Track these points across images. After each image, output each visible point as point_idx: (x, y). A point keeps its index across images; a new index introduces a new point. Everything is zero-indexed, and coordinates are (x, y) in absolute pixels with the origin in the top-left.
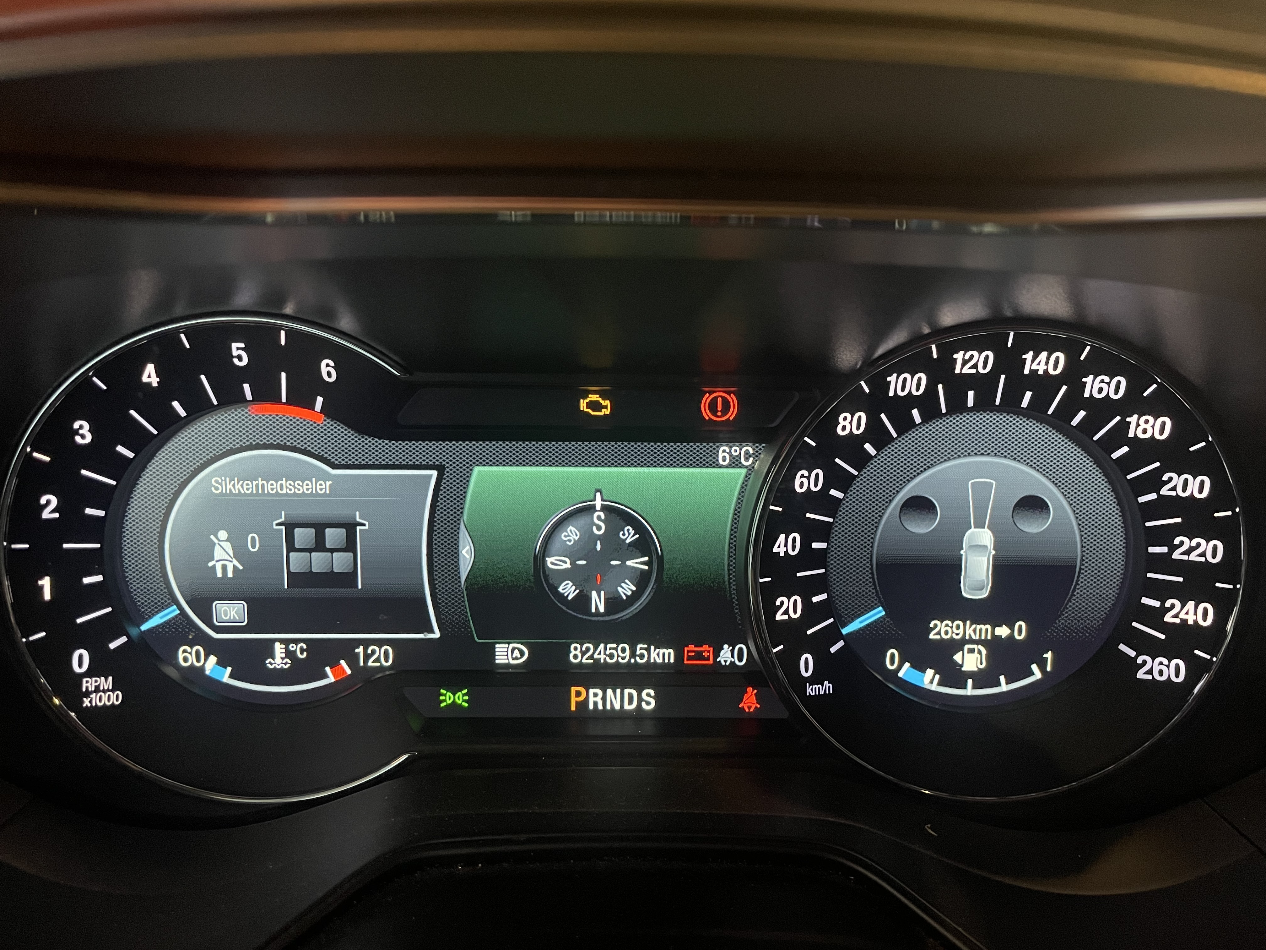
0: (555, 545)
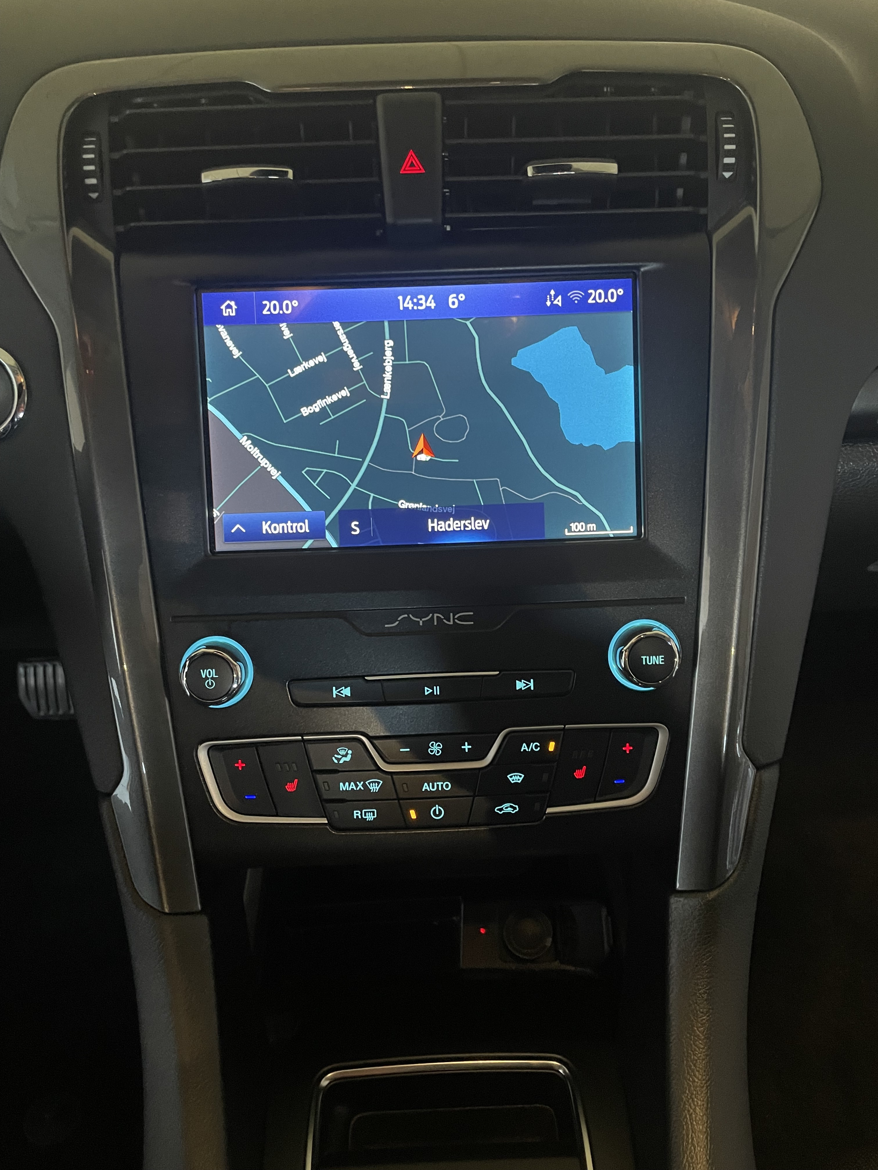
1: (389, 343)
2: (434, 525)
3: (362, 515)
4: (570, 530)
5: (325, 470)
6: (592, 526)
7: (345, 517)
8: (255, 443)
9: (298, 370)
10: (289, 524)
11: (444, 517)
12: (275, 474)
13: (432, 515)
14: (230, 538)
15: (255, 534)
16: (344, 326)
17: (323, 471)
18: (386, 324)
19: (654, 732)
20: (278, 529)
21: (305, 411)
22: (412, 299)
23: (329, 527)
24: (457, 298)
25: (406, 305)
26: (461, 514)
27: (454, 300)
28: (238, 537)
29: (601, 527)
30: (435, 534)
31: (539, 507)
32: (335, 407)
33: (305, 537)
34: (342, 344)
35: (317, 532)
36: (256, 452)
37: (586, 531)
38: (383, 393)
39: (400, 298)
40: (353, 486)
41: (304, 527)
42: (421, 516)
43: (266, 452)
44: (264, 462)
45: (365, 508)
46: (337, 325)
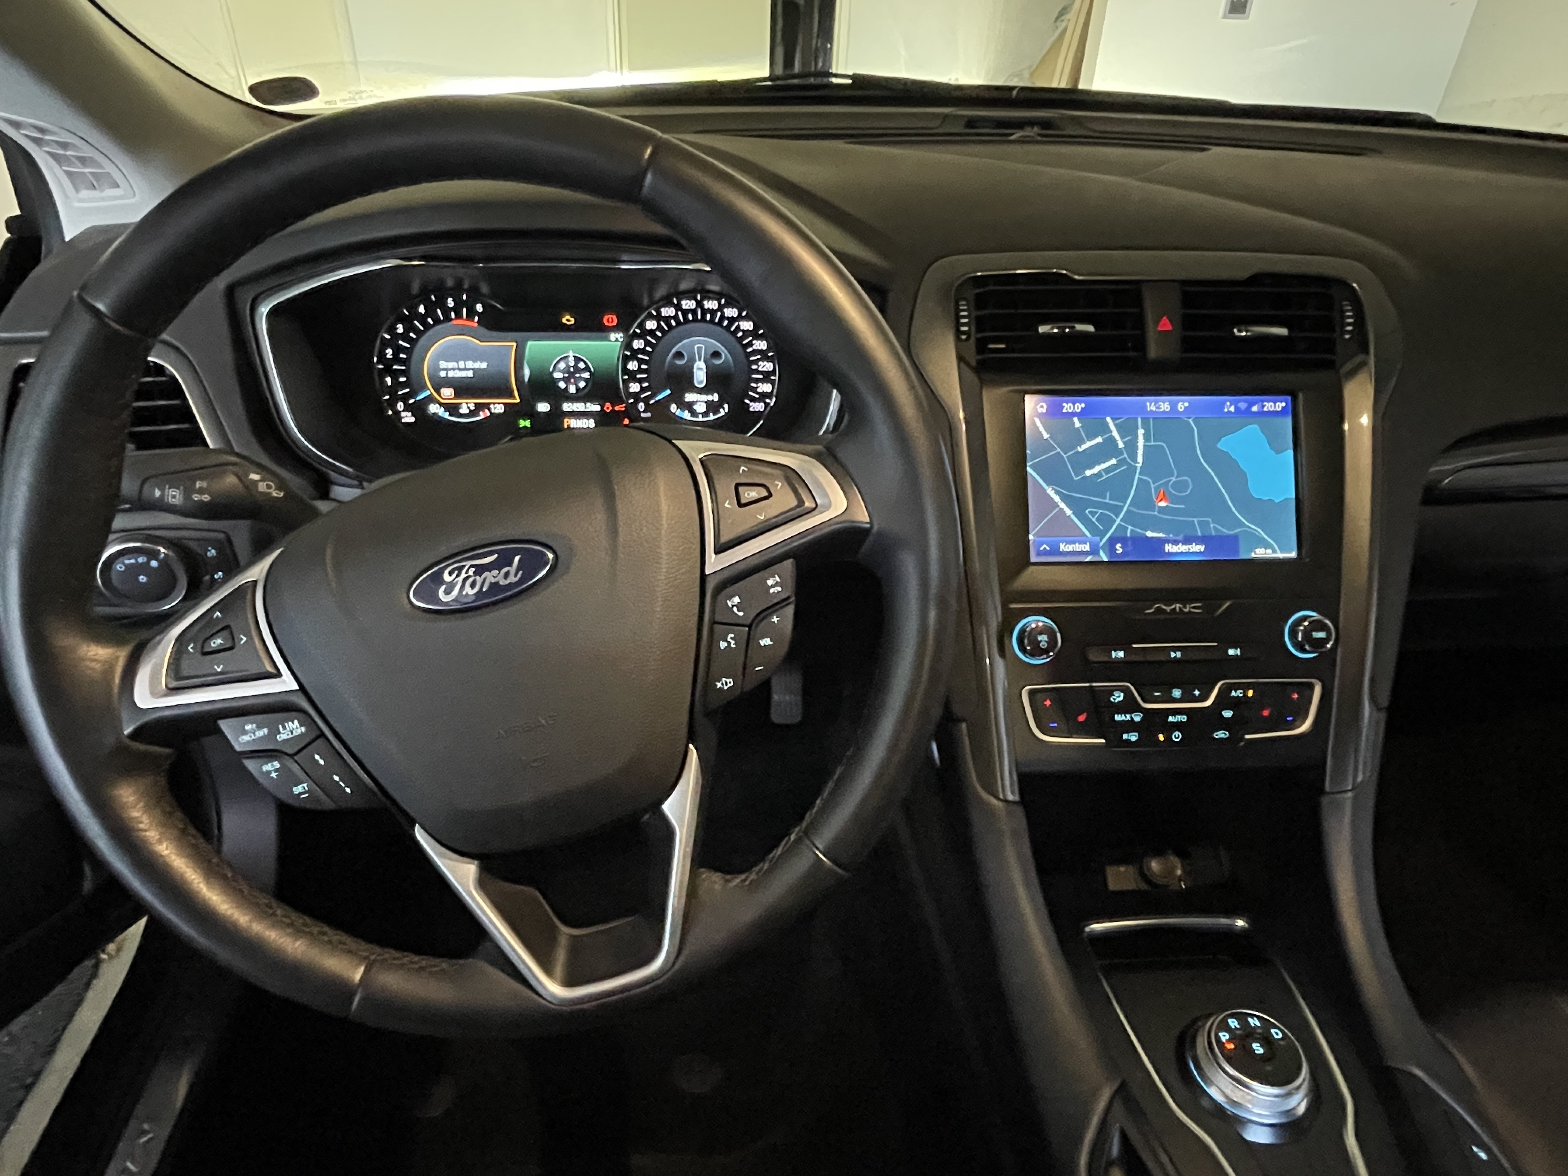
0: (557, 369)
1: (1141, 432)
2: (1169, 548)
3: (1123, 540)
4: (1255, 554)
5: (1100, 511)
6: (1269, 551)
7: (1112, 541)
8: (1057, 492)
9: (1084, 447)
10: (1077, 544)
11: (1175, 542)
12: (1069, 512)
13: (1168, 541)
14: (1039, 554)
15: (1055, 551)
16: (1113, 419)
17: (1097, 512)
18: (1139, 420)
19: (1311, 687)
20: (1070, 548)
21: (1088, 473)
22: (1155, 405)
23: (1102, 547)
24: (1183, 404)
25: (1152, 408)
26: (1187, 541)
27: (1181, 407)
28: (1045, 553)
29: (1274, 551)
30: (1170, 554)
31: (1236, 538)
32: (1107, 470)
33: (1087, 553)
34: (1111, 432)
35: (1094, 551)
36: (1057, 498)
37: (1265, 554)
38: (1136, 462)
39: (1148, 404)
40: (1118, 521)
41: (1087, 548)
42: (1162, 542)
43: (1064, 498)
44: (1062, 505)
45: (1124, 535)
46: (1109, 419)
